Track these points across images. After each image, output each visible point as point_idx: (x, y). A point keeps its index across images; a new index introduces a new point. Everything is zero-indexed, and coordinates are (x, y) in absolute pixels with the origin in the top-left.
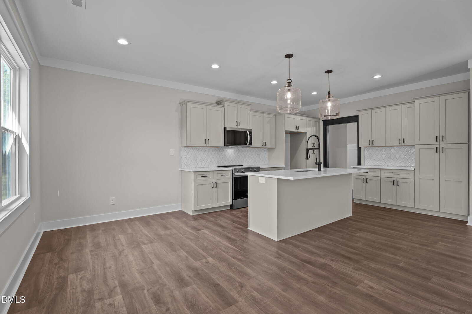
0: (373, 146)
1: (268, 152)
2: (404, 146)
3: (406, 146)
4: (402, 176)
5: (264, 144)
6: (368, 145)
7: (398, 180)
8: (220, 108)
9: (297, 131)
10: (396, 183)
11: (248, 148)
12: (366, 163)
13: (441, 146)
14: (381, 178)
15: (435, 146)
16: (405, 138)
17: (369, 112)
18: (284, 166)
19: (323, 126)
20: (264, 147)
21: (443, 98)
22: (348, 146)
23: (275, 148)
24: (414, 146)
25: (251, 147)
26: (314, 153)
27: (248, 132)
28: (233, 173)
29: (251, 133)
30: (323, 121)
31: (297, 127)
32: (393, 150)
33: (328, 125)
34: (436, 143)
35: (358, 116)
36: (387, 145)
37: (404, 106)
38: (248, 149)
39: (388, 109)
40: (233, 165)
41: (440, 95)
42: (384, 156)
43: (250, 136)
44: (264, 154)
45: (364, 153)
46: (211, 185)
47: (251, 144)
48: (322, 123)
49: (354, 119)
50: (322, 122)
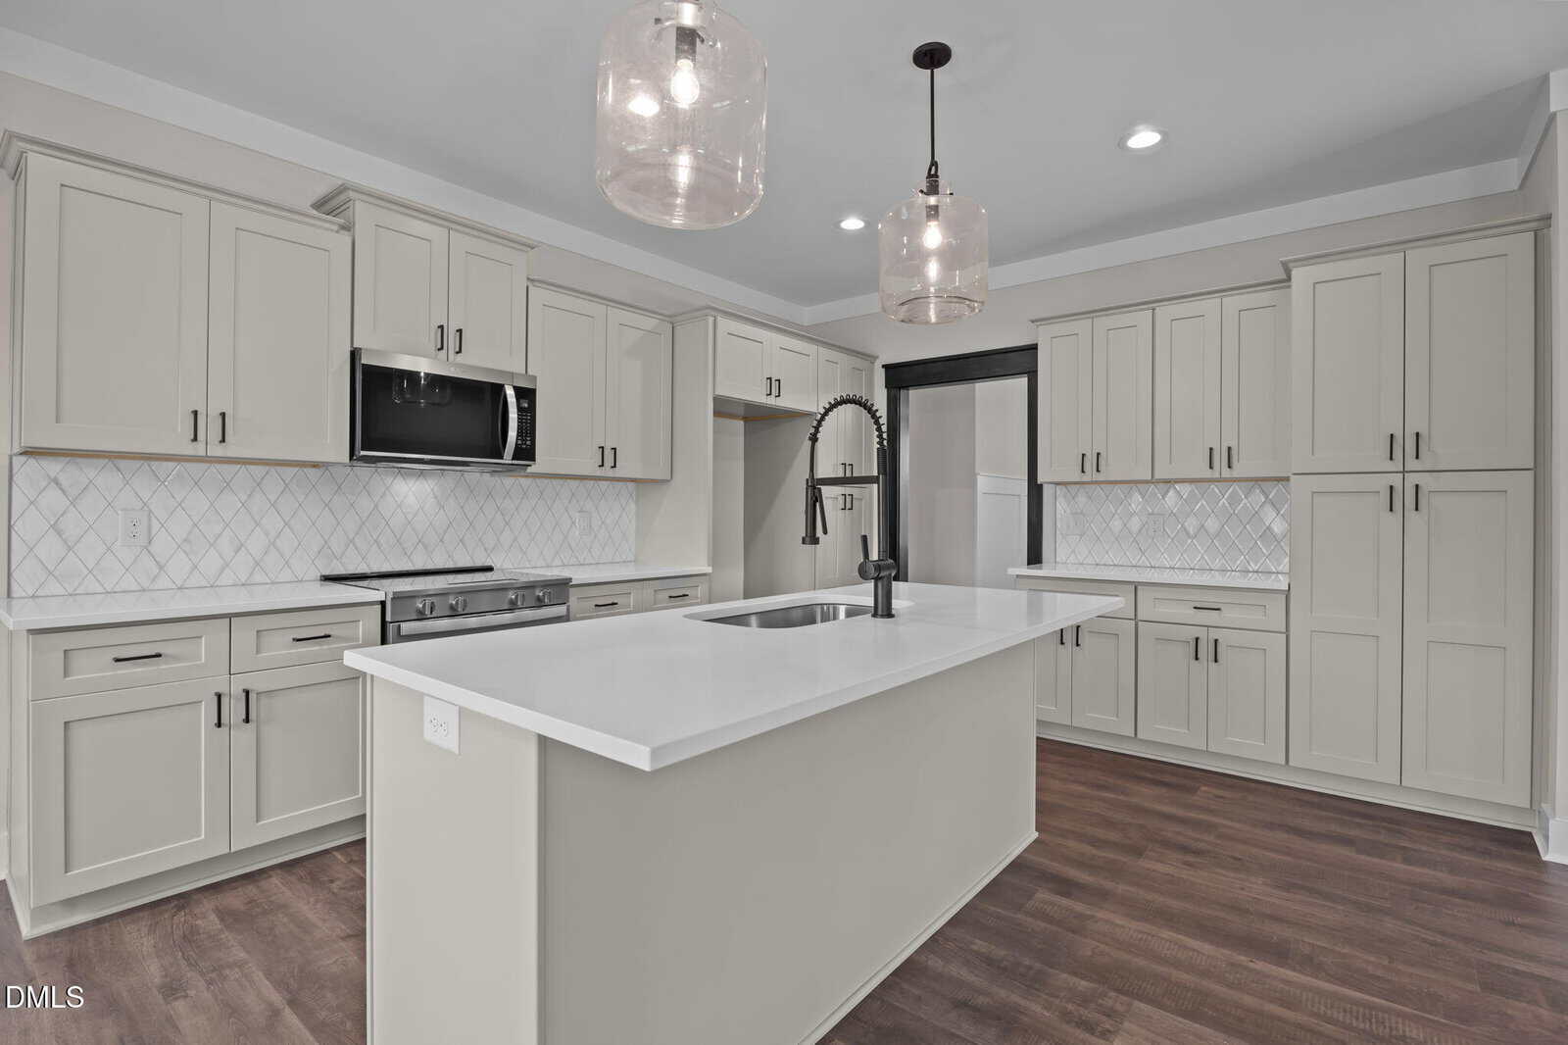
0: (1101, 477)
1: (637, 502)
2: (1235, 480)
3: (1243, 480)
4: (1230, 615)
5: (609, 455)
6: (1076, 476)
7: (1214, 634)
8: (327, 235)
9: (771, 401)
10: (1205, 650)
11: (512, 479)
12: (1064, 555)
13: (1412, 479)
14: (1140, 623)
15: (1381, 483)
16: (1234, 444)
17: (1082, 326)
18: (709, 570)
19: (885, 392)
20: (607, 472)
21: (1418, 257)
22: (980, 479)
23: (668, 481)
24: (1287, 479)
25: (529, 470)
26: (848, 506)
27: (510, 392)
28: (388, 618)
29: (526, 395)
30: (886, 367)
31: (774, 385)
32: (1172, 499)
33: (907, 387)
34: (1389, 466)
35: (1034, 348)
36: (1157, 476)
37: (1233, 302)
38: (508, 481)
39: (1165, 312)
40: (430, 566)
41: (1402, 245)
42: (1135, 524)
43: (520, 409)
44: (619, 512)
45: (1056, 508)
46: (206, 713)
47: (526, 452)
48: (880, 377)
49: (1020, 361)
50: (883, 371)
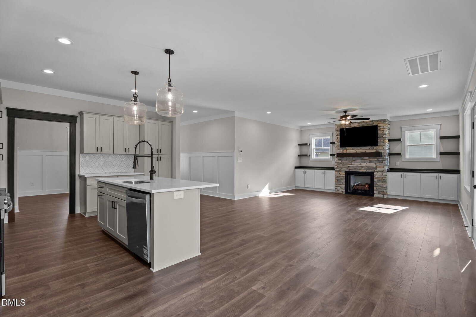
2: (129, 154)
3: (130, 155)
12: (82, 171)
13: (160, 156)
16: (129, 148)
17: (97, 117)
19: (7, 117)
30: (8, 108)
32: (110, 158)
34: (157, 154)
36: (114, 153)
39: (116, 119)
45: (80, 160)
50: (6, 110)
